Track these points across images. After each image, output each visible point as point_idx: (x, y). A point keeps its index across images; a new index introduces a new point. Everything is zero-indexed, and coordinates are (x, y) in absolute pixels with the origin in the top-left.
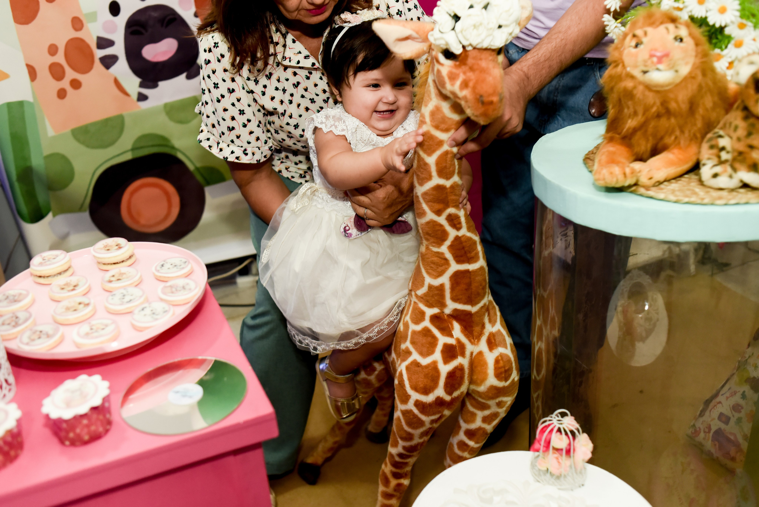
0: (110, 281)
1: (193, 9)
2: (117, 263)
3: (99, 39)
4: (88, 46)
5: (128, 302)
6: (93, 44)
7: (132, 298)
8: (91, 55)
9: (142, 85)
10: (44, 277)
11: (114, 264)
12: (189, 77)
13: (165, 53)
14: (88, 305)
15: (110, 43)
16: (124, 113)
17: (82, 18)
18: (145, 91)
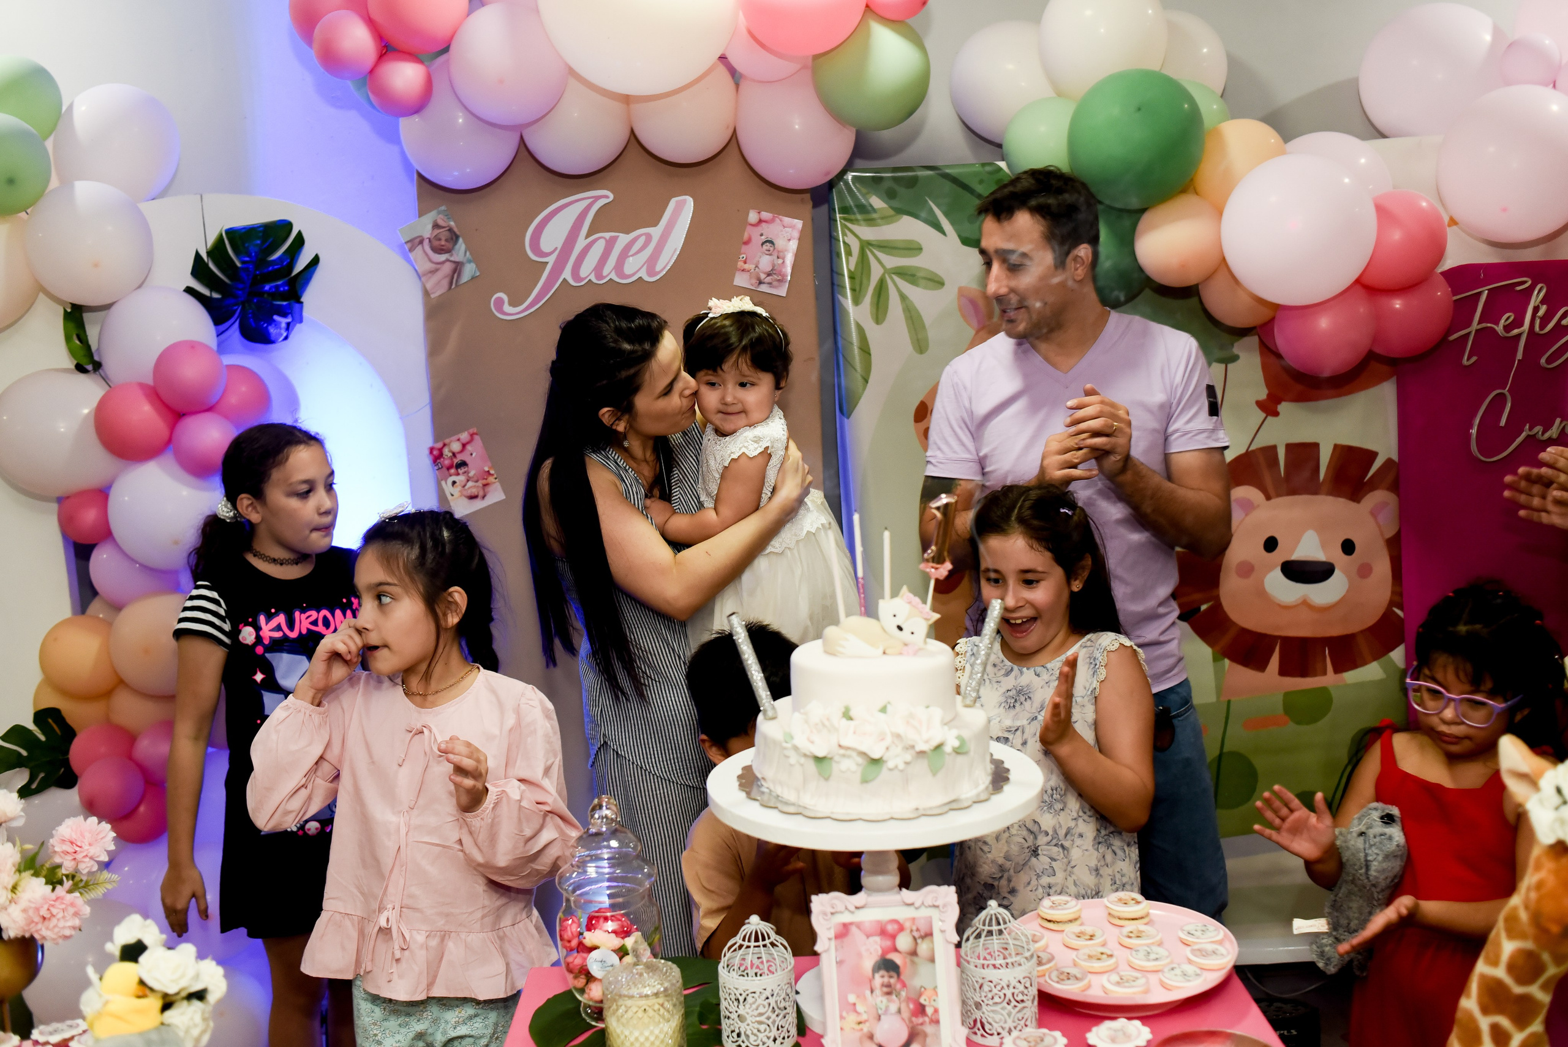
0: (1130, 937)
2: (1136, 919)
10: (1054, 922)
11: (1133, 919)
14: (1111, 956)
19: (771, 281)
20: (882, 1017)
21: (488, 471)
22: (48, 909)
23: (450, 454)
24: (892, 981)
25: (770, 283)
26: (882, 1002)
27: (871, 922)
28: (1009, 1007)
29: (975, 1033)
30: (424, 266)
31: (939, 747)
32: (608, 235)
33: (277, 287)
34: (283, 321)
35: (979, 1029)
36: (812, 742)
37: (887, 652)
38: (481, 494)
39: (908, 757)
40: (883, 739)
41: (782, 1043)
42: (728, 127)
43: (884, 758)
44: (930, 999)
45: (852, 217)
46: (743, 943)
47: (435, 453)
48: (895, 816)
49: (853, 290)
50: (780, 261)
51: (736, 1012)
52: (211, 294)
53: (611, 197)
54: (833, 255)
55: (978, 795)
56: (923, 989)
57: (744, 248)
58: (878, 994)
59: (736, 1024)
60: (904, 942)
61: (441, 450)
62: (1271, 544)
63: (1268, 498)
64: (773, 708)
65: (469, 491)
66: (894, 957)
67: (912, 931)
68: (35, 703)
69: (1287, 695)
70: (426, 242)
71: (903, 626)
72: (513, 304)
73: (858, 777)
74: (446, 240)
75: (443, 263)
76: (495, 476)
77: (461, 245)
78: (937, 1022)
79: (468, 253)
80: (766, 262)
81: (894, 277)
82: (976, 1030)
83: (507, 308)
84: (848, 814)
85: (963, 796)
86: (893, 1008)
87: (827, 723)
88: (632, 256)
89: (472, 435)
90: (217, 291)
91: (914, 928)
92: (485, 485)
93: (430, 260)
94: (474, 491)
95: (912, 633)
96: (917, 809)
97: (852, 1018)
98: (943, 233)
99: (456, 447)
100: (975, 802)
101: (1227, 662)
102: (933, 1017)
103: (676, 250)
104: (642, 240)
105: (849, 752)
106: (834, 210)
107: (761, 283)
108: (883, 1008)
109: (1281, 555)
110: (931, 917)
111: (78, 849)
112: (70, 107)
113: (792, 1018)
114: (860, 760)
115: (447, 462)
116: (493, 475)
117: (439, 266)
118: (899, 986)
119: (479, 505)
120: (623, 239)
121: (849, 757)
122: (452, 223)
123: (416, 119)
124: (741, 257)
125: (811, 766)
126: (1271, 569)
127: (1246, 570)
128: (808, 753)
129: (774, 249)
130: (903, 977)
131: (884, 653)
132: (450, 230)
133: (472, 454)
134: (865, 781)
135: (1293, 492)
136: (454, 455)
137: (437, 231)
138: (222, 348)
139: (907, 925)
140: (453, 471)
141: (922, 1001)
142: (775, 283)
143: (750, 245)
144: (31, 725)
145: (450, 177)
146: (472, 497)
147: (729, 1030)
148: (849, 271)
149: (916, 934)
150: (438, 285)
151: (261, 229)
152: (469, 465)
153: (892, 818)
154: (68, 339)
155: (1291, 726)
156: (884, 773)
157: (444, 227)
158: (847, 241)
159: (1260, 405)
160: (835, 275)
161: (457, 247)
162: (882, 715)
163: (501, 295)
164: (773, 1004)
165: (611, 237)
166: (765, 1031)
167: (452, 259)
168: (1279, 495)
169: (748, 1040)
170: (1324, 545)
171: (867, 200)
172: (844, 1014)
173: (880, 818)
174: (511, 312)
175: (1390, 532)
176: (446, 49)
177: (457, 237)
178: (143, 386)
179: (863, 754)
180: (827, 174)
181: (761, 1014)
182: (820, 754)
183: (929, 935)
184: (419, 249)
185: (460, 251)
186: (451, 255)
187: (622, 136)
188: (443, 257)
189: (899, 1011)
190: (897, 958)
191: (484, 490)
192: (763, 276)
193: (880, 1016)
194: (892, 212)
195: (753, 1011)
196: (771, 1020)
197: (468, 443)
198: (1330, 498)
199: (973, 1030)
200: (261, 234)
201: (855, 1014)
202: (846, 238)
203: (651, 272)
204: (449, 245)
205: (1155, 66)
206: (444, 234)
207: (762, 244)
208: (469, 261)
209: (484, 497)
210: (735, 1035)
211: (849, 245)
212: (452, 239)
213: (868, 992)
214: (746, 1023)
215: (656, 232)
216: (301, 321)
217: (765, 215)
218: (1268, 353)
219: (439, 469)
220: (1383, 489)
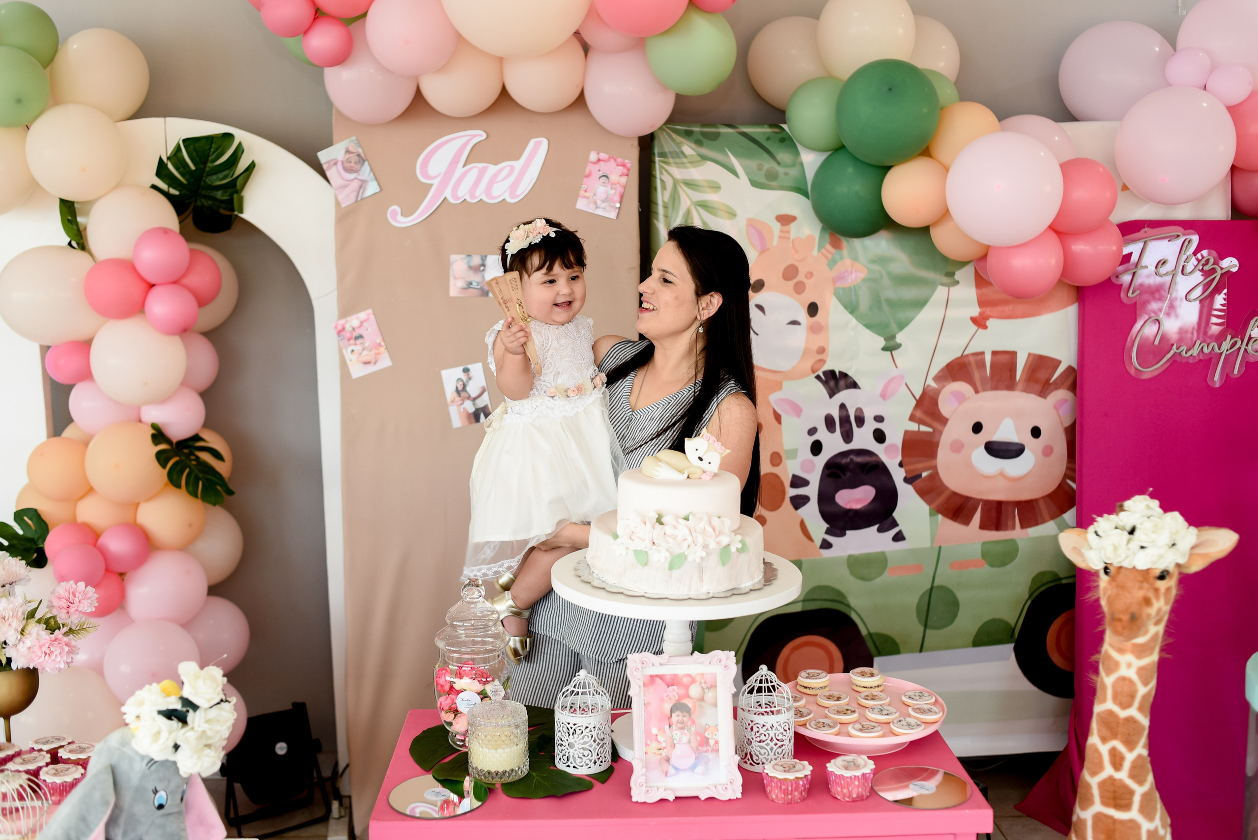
0: (866, 699)
1: (899, 458)
2: (867, 688)
3: (795, 477)
4: (782, 483)
5: (886, 715)
6: (787, 482)
7: (888, 712)
8: (783, 492)
9: (828, 532)
11: (864, 687)
12: (880, 530)
13: (858, 501)
14: (853, 711)
15: (803, 483)
16: (803, 559)
17: (782, 454)
18: (830, 539)
20: (677, 745)
21: (380, 343)
22: (49, 647)
23: (351, 329)
24: (685, 719)
25: (604, 208)
26: (677, 734)
27: (671, 675)
28: (772, 744)
29: (746, 762)
30: (337, 182)
31: (726, 547)
32: (480, 165)
35: (749, 760)
37: (690, 477)
38: (373, 360)
39: (704, 553)
40: (686, 539)
41: (600, 765)
42: (577, 89)
44: (712, 733)
45: (667, 160)
46: (574, 689)
47: (339, 327)
50: (613, 192)
51: (567, 740)
52: (172, 191)
53: (485, 136)
54: (652, 189)
55: (754, 585)
56: (707, 726)
57: (585, 180)
58: (674, 728)
59: (566, 750)
60: (695, 691)
61: (343, 326)
62: (977, 428)
63: (977, 392)
65: (364, 358)
66: (686, 701)
67: (701, 683)
68: (18, 504)
69: (984, 543)
70: (339, 164)
71: (704, 458)
72: (402, 215)
73: (665, 568)
74: (355, 163)
75: (352, 180)
76: (385, 348)
77: (366, 167)
78: (718, 751)
79: (371, 174)
80: (602, 192)
81: (698, 207)
82: (746, 760)
83: (400, 218)
84: (657, 594)
85: (742, 586)
86: (685, 739)
88: (499, 182)
89: (368, 315)
90: (177, 189)
91: (703, 681)
92: (376, 354)
93: (343, 179)
94: (368, 358)
95: (710, 463)
96: (709, 593)
97: (654, 745)
98: (738, 176)
99: (355, 324)
100: (751, 591)
101: (940, 517)
102: (714, 747)
103: (532, 179)
104: (507, 171)
105: (660, 548)
106: (654, 154)
107: (597, 208)
108: (678, 739)
109: (985, 436)
110: (716, 674)
111: (70, 604)
112: (66, 45)
113: (608, 748)
114: (668, 554)
115: (348, 335)
116: (383, 346)
117: (348, 183)
118: (690, 723)
120: (492, 169)
121: (660, 551)
122: (361, 150)
123: (339, 69)
124: (583, 187)
125: (632, 558)
126: (978, 446)
127: (957, 447)
128: (629, 548)
129: (609, 181)
130: (693, 717)
131: (688, 477)
132: (359, 155)
133: (367, 329)
134: (671, 570)
135: (995, 388)
136: (354, 329)
137: (348, 156)
139: (698, 678)
140: (352, 342)
141: (706, 735)
142: (608, 209)
143: (590, 178)
144: (12, 523)
145: (358, 113)
146: (367, 363)
147: (561, 755)
148: (664, 201)
149: (703, 685)
150: (346, 198)
152: (365, 338)
153: (690, 598)
155: (987, 567)
156: (685, 565)
157: (353, 153)
158: (663, 178)
159: (974, 320)
160: (652, 204)
161: (363, 168)
162: (686, 522)
163: (396, 208)
164: (595, 735)
165: (483, 167)
166: (588, 755)
167: (359, 177)
168: (984, 390)
169: (575, 762)
170: (1017, 430)
171: (679, 148)
172: (648, 742)
173: (680, 598)
174: (403, 222)
175: (1068, 423)
176: (364, 16)
177: (364, 161)
180: (652, 127)
181: (585, 743)
182: (639, 548)
183: (714, 686)
184: (333, 169)
185: (365, 172)
186: (359, 175)
187: (495, 92)
188: (352, 176)
189: (689, 742)
190: (689, 703)
191: (375, 358)
192: (599, 203)
193: (675, 745)
194: (699, 159)
195: (579, 740)
196: (593, 748)
197: (366, 320)
198: (1024, 395)
199: (744, 760)
200: (209, 143)
201: (657, 743)
202: (662, 176)
203: (513, 195)
205: (905, 57)
206: (354, 158)
207: (600, 178)
209: (375, 363)
210: (565, 758)
211: (664, 182)
212: (360, 162)
213: (667, 727)
214: (574, 749)
215: (518, 165)
217: (603, 156)
218: (981, 281)
219: (342, 340)
220: (1064, 389)
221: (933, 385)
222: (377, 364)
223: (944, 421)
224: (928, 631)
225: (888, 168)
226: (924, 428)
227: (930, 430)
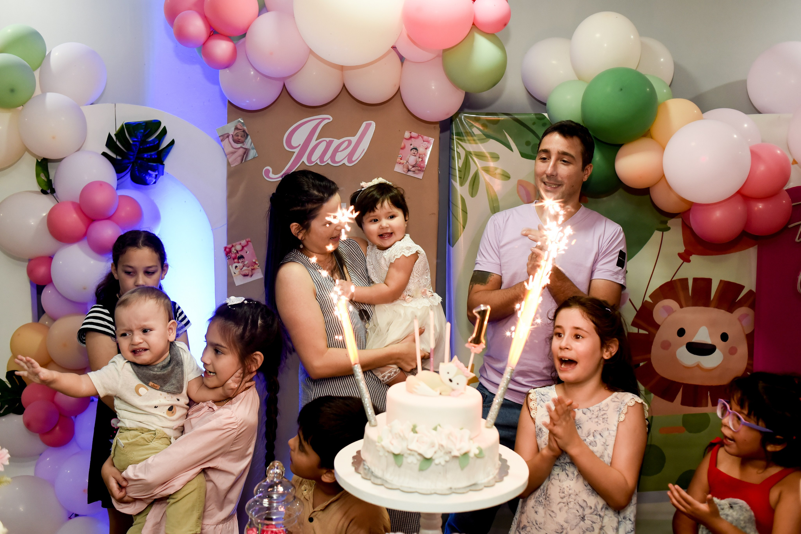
19: (414, 170)
21: (255, 262)
23: (235, 251)
30: (229, 149)
31: (466, 454)
32: (328, 139)
33: (151, 155)
34: (154, 174)
36: (392, 444)
37: (442, 393)
38: (250, 274)
39: (447, 458)
40: (433, 447)
42: (395, 86)
43: (433, 458)
45: (462, 138)
47: (227, 250)
48: (438, 492)
49: (460, 178)
50: (420, 160)
52: (117, 157)
53: (331, 119)
54: (450, 158)
55: (489, 482)
57: (401, 151)
61: (230, 249)
62: (681, 332)
63: (681, 307)
64: (375, 420)
65: (244, 272)
68: (8, 367)
70: (231, 137)
71: (453, 380)
72: (273, 173)
73: (417, 467)
74: (241, 136)
75: (239, 148)
76: (258, 265)
77: (249, 140)
79: (252, 144)
80: (412, 160)
81: (483, 172)
83: (271, 175)
84: (410, 488)
85: (480, 482)
87: (402, 435)
88: (340, 151)
89: (247, 242)
90: (120, 156)
92: (252, 269)
93: (232, 147)
94: (247, 272)
95: (458, 384)
96: (451, 488)
98: (512, 150)
99: (239, 247)
100: (485, 487)
101: (652, 395)
103: (364, 149)
104: (346, 143)
105: (413, 453)
106: (453, 134)
107: (409, 170)
109: (686, 339)
112: (50, 53)
114: (419, 457)
115: (233, 256)
116: (257, 264)
117: (237, 150)
119: (248, 280)
120: (336, 142)
121: (413, 455)
122: (245, 128)
123: (227, 71)
125: (391, 458)
126: (681, 346)
127: (666, 345)
128: (389, 451)
129: (418, 153)
131: (440, 394)
132: (244, 131)
133: (247, 252)
134: (421, 470)
135: (695, 304)
136: (237, 252)
137: (237, 131)
138: (119, 187)
140: (236, 260)
142: (417, 171)
143: (405, 150)
144: (5, 379)
145: (244, 104)
146: (246, 275)
148: (459, 167)
150: (235, 160)
151: (144, 124)
152: (245, 258)
153: (435, 493)
154: (38, 175)
155: (686, 432)
156: (433, 467)
157: (240, 129)
159: (680, 255)
160: (451, 169)
161: (247, 140)
162: (434, 432)
163: (270, 167)
165: (330, 141)
167: (244, 147)
168: (687, 306)
170: (711, 335)
171: (471, 130)
173: (429, 492)
174: (273, 177)
175: (749, 331)
176: (244, 35)
177: (247, 135)
178: (74, 203)
179: (420, 455)
180: (448, 114)
182: (396, 452)
184: (227, 140)
185: (248, 143)
186: (244, 145)
187: (338, 88)
188: (239, 146)
191: (252, 271)
192: (410, 167)
194: (484, 137)
197: (245, 246)
198: (716, 309)
200: (144, 127)
202: (458, 149)
203: (350, 161)
204: (243, 139)
205: (633, 66)
206: (240, 133)
207: (411, 150)
208: (253, 149)
209: (251, 276)
211: (459, 153)
212: (244, 136)
215: (354, 139)
216: (163, 175)
217: (414, 134)
218: (687, 228)
219: (229, 259)
220: (746, 306)
221: (649, 300)
222: (253, 276)
223: (657, 327)
224: (642, 476)
225: (620, 146)
226: (641, 331)
227: (647, 333)
